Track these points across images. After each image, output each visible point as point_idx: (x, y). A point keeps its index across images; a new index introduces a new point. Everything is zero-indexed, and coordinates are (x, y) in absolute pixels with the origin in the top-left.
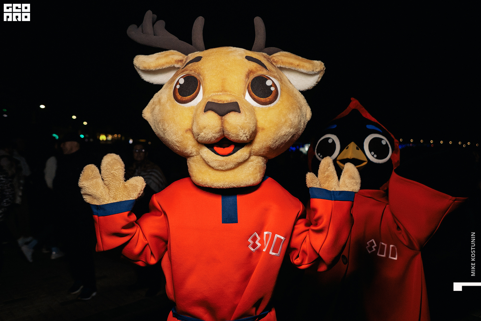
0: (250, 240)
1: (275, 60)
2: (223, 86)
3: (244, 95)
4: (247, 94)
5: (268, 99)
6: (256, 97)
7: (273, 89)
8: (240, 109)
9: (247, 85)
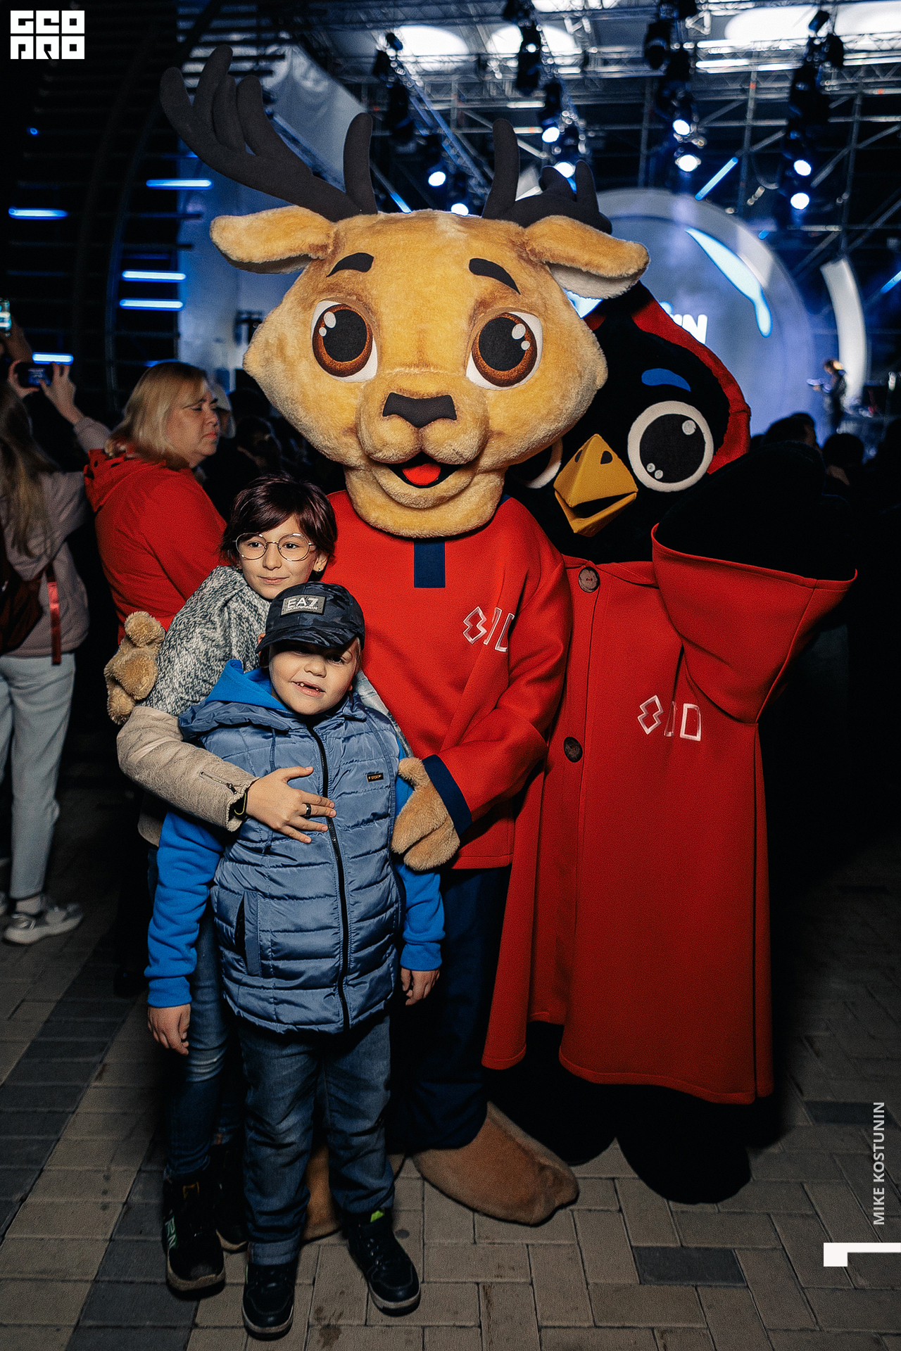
0: (466, 622)
1: (537, 251)
2: (420, 351)
3: (465, 367)
4: (471, 362)
5: (513, 372)
6: (489, 369)
7: (525, 346)
8: (455, 411)
9: (471, 343)
